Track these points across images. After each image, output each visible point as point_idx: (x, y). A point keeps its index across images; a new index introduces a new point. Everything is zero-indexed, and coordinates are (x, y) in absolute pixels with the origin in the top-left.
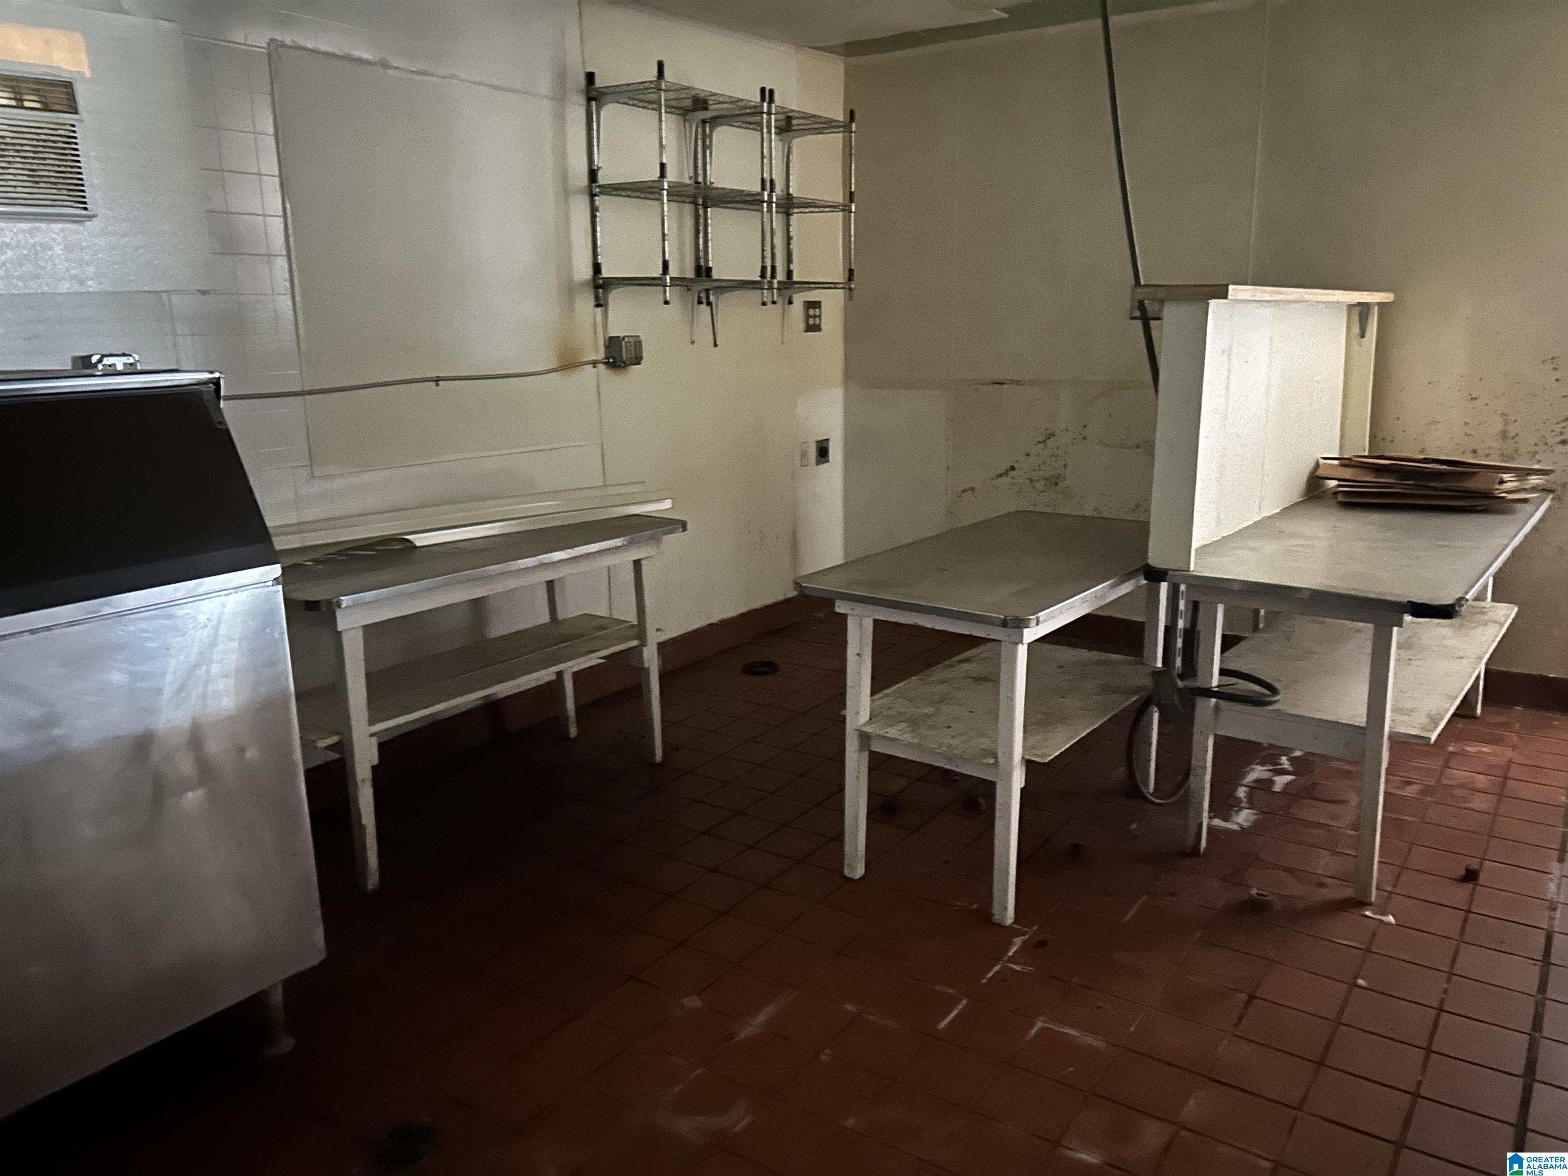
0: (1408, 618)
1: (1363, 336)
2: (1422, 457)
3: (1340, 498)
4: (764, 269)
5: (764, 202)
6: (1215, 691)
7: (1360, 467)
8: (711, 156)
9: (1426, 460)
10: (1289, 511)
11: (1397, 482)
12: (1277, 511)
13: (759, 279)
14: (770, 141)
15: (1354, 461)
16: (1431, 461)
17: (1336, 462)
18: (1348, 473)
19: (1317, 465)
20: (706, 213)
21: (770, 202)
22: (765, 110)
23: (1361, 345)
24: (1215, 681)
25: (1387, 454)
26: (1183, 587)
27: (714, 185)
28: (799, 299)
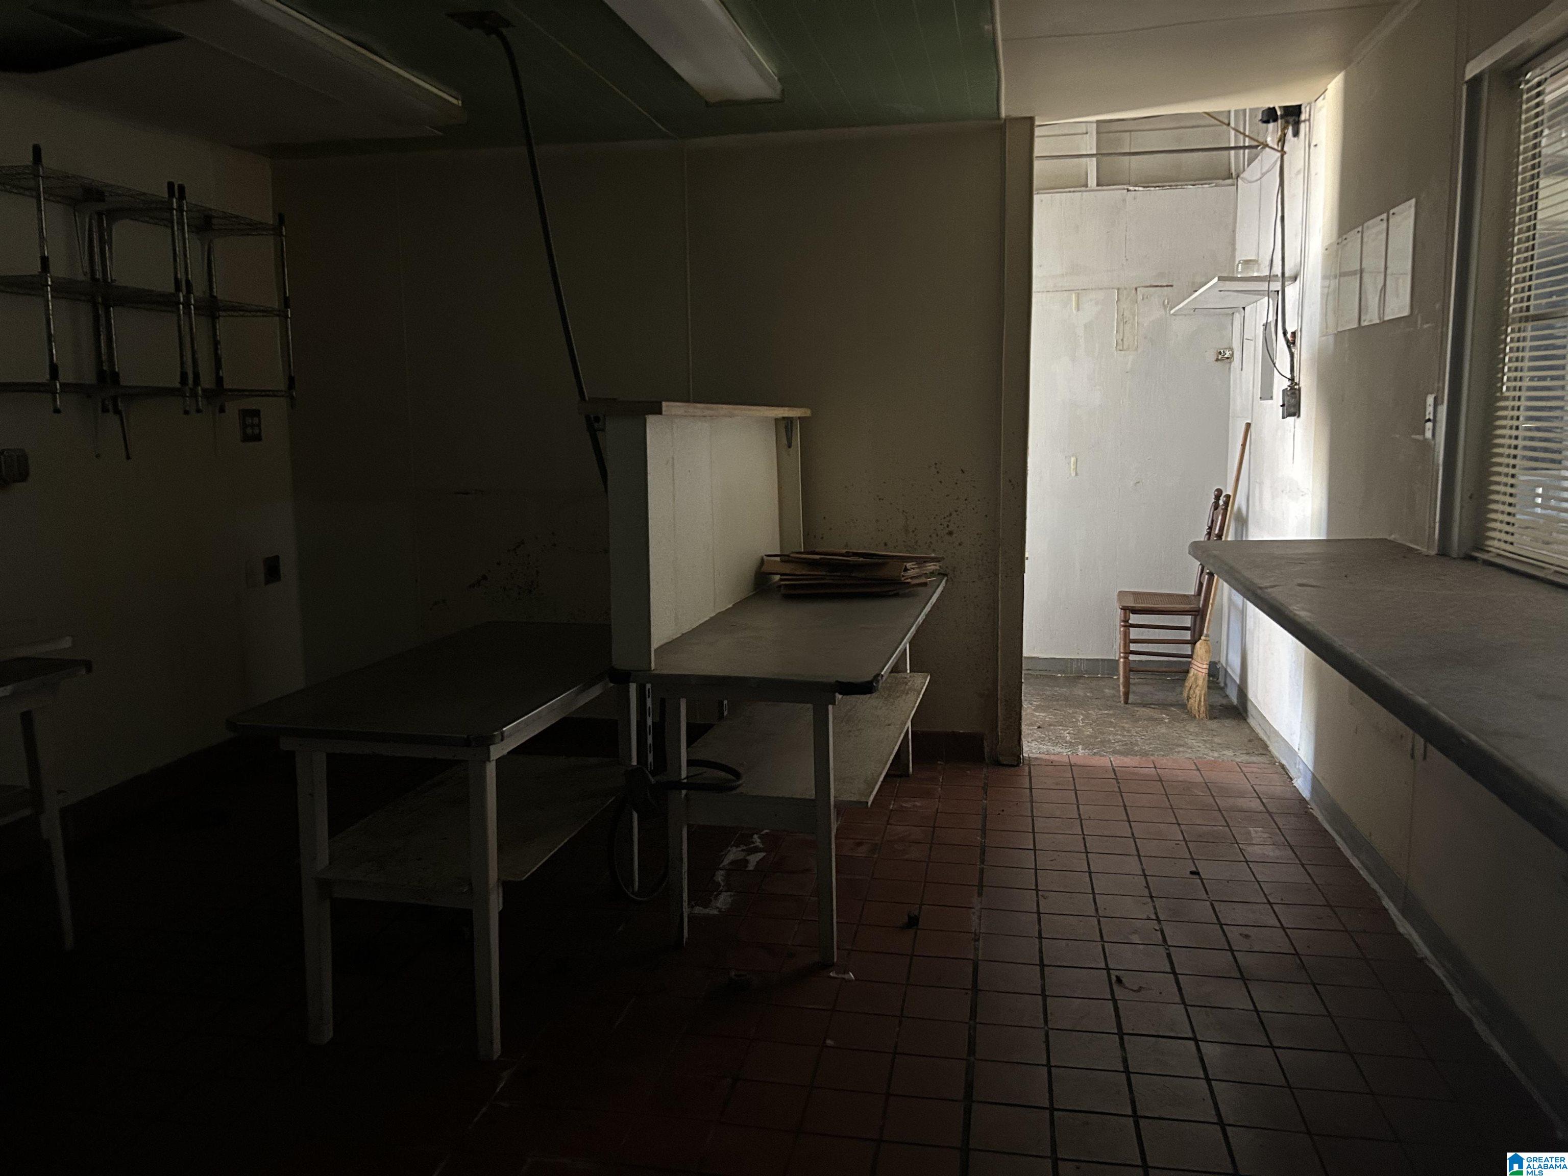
0: (839, 696)
1: (790, 446)
2: (844, 551)
3: (783, 591)
4: (184, 376)
5: (180, 303)
6: (684, 783)
7: (797, 562)
8: (111, 252)
9: (848, 554)
10: (740, 605)
11: (828, 574)
12: (731, 606)
13: (178, 385)
14: (184, 239)
15: (792, 557)
16: (851, 554)
17: (778, 559)
18: (787, 568)
19: (762, 561)
20: (107, 313)
21: (187, 305)
22: (175, 206)
23: (789, 455)
24: (684, 774)
25: (817, 550)
26: (649, 686)
27: (117, 283)
28: (233, 408)
